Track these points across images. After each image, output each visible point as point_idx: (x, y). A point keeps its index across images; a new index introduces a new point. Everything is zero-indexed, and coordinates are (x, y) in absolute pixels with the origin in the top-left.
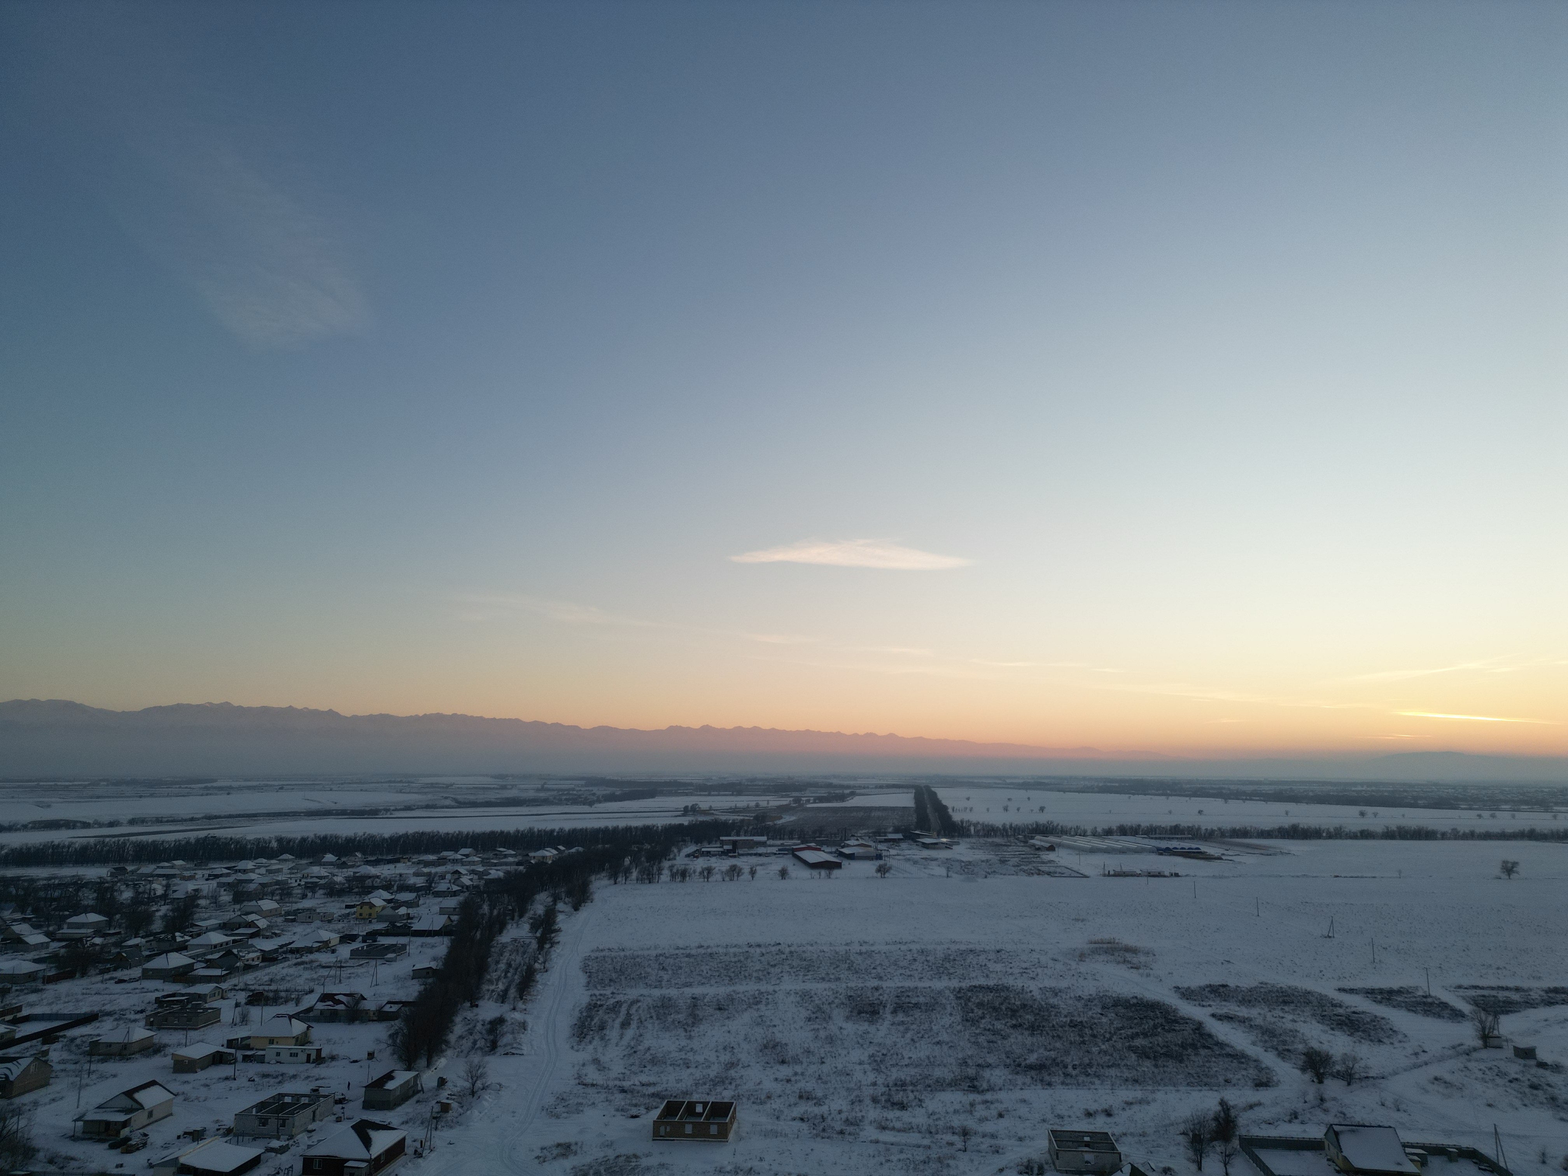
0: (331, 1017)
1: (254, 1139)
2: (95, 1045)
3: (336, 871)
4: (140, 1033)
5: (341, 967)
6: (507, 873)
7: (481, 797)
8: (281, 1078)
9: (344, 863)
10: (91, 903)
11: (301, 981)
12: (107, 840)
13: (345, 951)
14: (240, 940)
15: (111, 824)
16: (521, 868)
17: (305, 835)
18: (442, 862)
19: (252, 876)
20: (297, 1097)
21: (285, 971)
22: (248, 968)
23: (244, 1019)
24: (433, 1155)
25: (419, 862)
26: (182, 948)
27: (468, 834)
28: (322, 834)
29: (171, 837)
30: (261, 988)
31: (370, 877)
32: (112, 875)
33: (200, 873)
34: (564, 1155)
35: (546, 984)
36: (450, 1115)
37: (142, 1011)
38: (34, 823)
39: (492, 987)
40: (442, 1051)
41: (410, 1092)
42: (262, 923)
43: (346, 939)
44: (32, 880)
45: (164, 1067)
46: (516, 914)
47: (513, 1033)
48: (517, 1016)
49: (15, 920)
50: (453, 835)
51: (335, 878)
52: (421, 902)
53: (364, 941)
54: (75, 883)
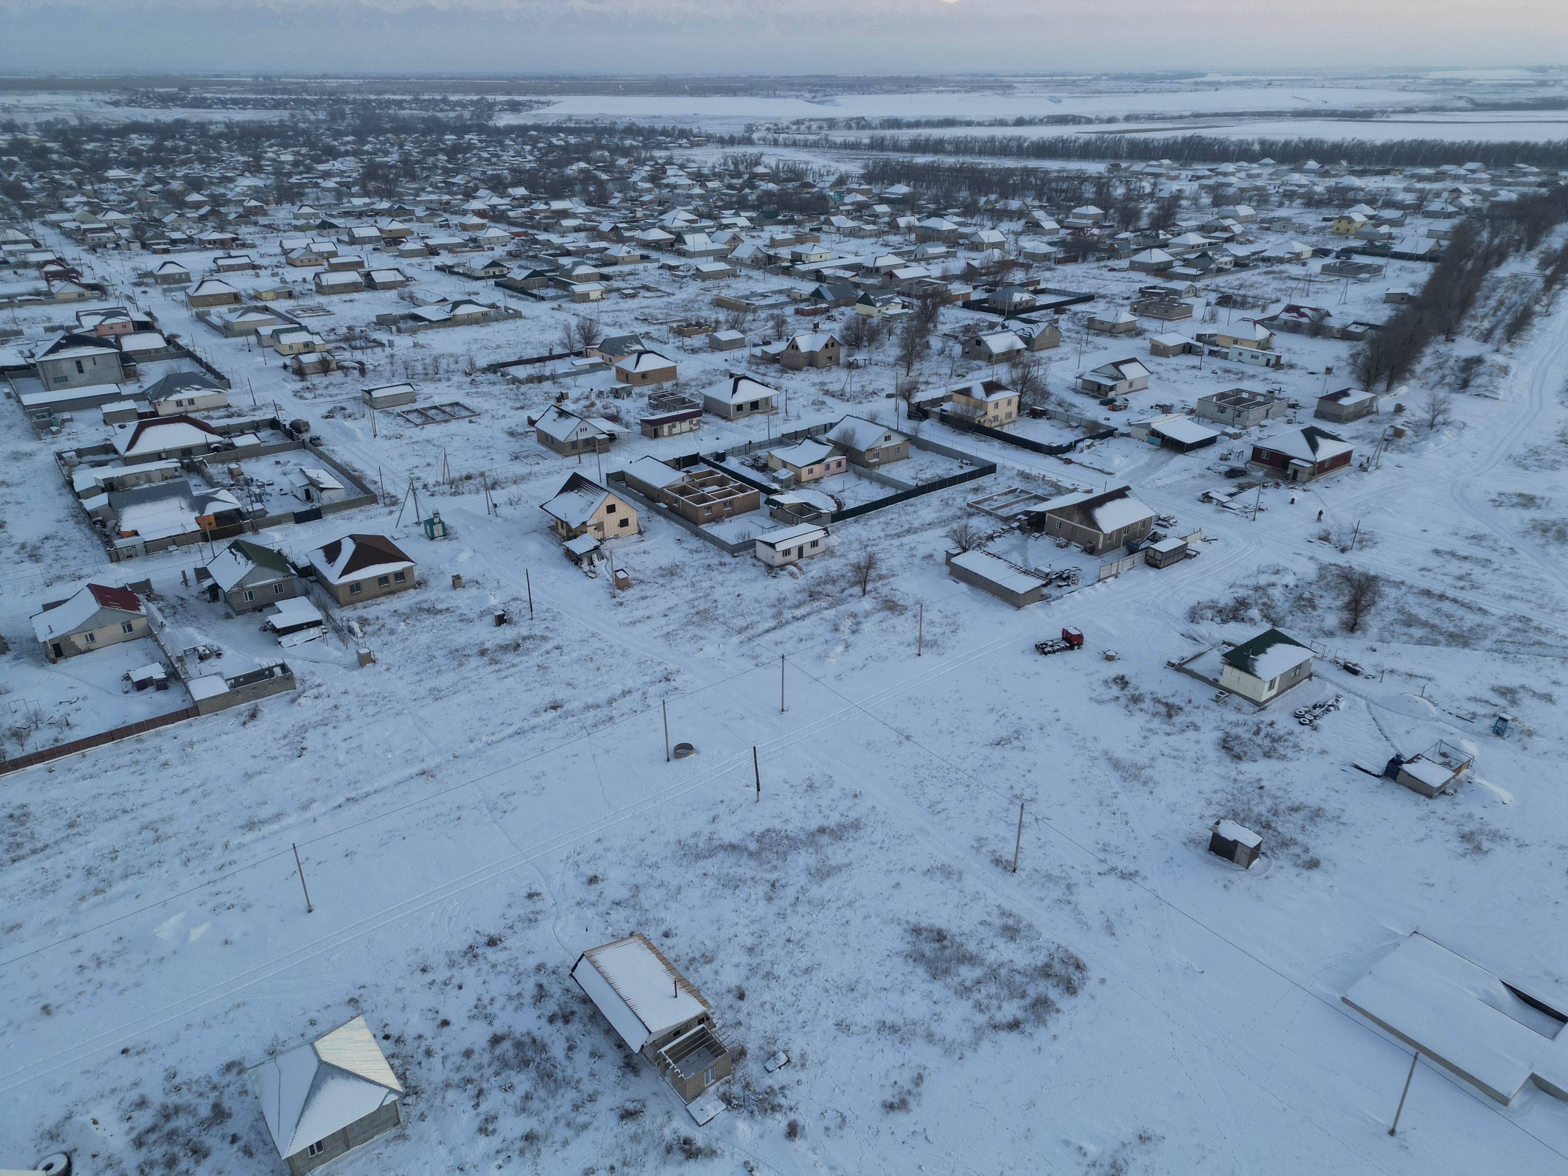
0: (1294, 328)
1: (1213, 422)
2: (1092, 320)
3: (1316, 179)
4: (1126, 317)
5: (1310, 281)
6: (1523, 196)
7: (1507, 97)
8: (1242, 376)
9: (1327, 172)
10: (1091, 196)
11: (1269, 289)
12: (1106, 136)
13: (1316, 265)
14: (1216, 244)
15: (1111, 120)
16: (1544, 190)
17: (1289, 138)
18: (1440, 177)
19: (1232, 180)
20: (1254, 395)
21: (1255, 278)
22: (1220, 271)
23: (1213, 318)
24: (1378, 472)
25: (1412, 176)
26: (1164, 245)
27: (1480, 144)
28: (1307, 137)
29: (1161, 135)
30: (1231, 291)
31: (1353, 189)
32: (1109, 171)
33: (1184, 173)
34: (1524, 506)
35: (1543, 330)
36: (1403, 441)
37: (1128, 298)
38: (1048, 117)
39: (1475, 324)
40: (1405, 379)
41: (1362, 412)
42: (1238, 229)
43: (1321, 253)
44: (1047, 172)
45: (1143, 349)
46: (1524, 246)
47: (1490, 375)
48: (1500, 359)
49: (1035, 207)
50: (1460, 145)
51: (1315, 188)
52: (1407, 221)
53: (1338, 257)
54: (1079, 177)
